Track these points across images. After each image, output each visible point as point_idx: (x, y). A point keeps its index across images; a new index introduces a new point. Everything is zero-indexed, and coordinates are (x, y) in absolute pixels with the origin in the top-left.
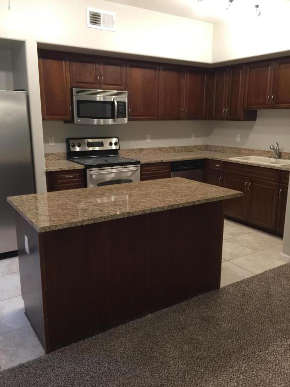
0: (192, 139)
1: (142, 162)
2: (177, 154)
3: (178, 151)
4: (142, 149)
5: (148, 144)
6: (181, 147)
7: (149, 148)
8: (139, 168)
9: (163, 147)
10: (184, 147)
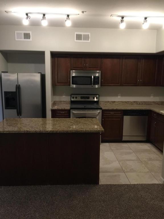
0: (151, 97)
1: (104, 108)
2: (138, 105)
3: (140, 104)
4: (114, 102)
5: (119, 99)
6: (142, 102)
7: (119, 101)
8: (101, 112)
9: (129, 101)
10: (144, 102)
